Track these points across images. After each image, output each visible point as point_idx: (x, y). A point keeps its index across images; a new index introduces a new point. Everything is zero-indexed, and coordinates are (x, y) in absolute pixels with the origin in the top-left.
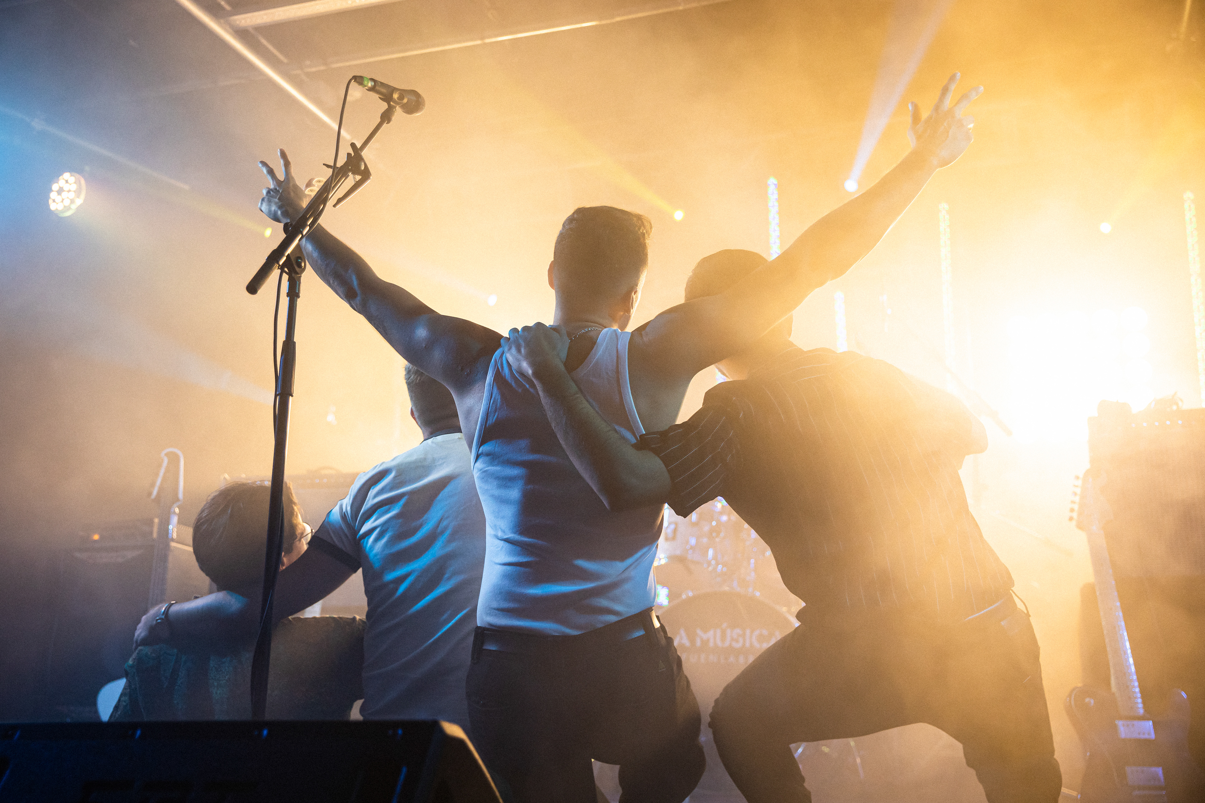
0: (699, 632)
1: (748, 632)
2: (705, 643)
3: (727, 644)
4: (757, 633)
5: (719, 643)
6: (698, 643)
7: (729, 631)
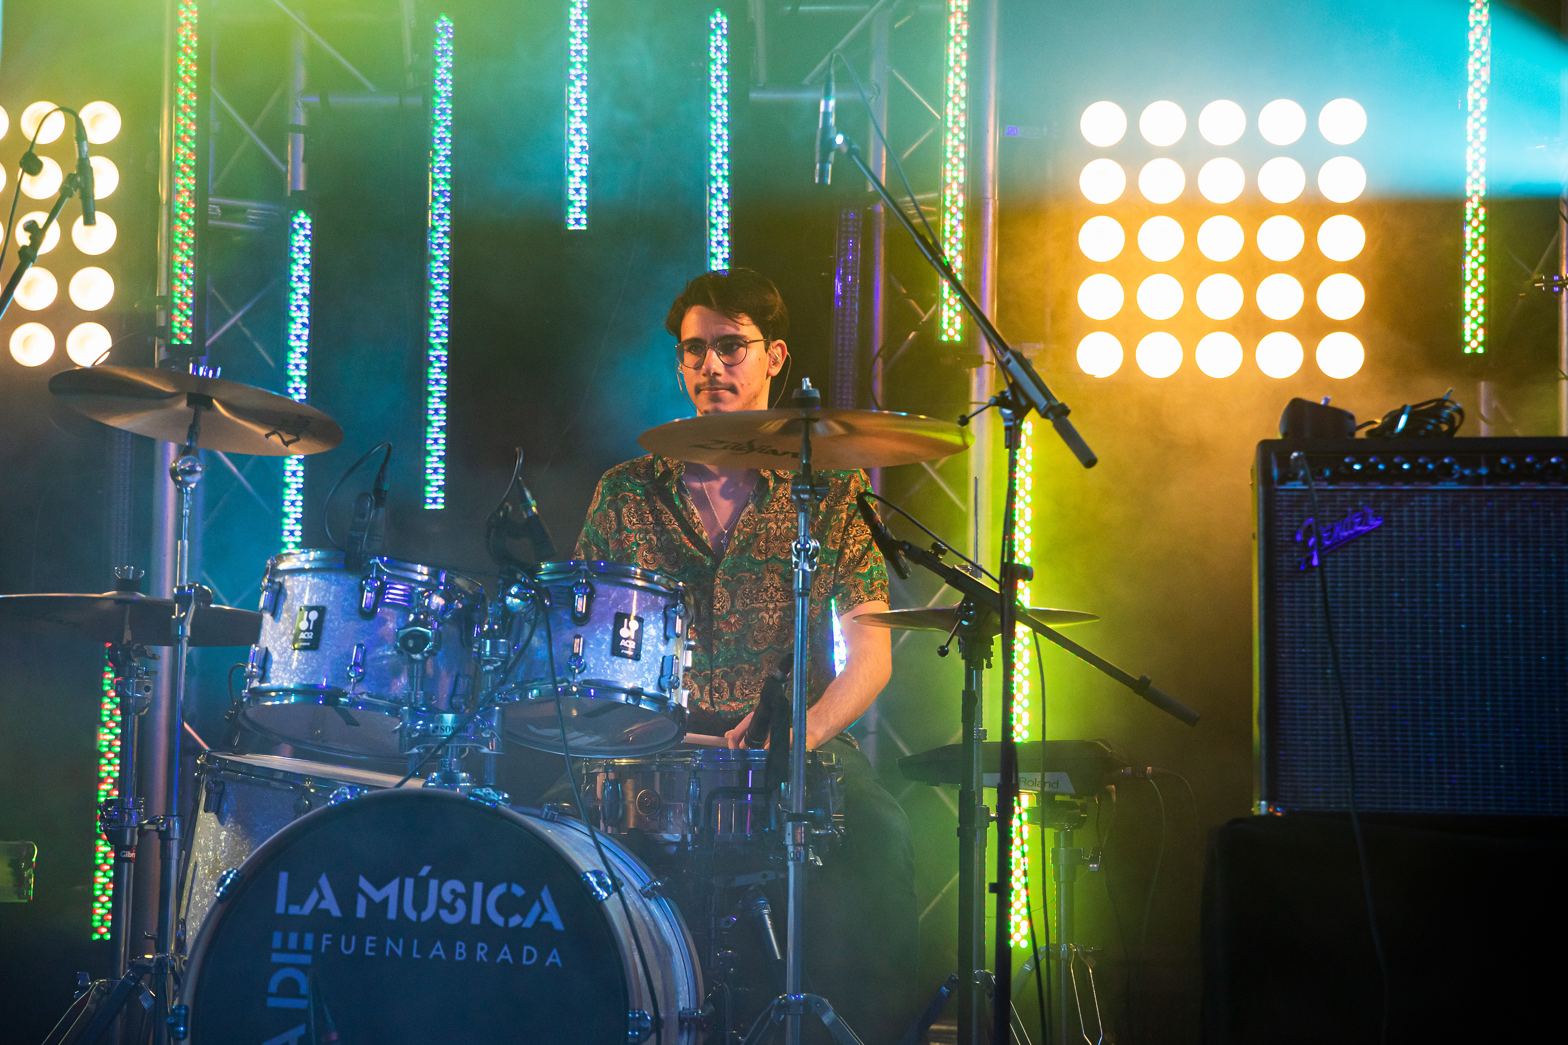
0: (364, 883)
1: (478, 887)
2: (378, 909)
3: (426, 915)
4: (499, 890)
5: (412, 915)
6: (361, 912)
7: (434, 884)
